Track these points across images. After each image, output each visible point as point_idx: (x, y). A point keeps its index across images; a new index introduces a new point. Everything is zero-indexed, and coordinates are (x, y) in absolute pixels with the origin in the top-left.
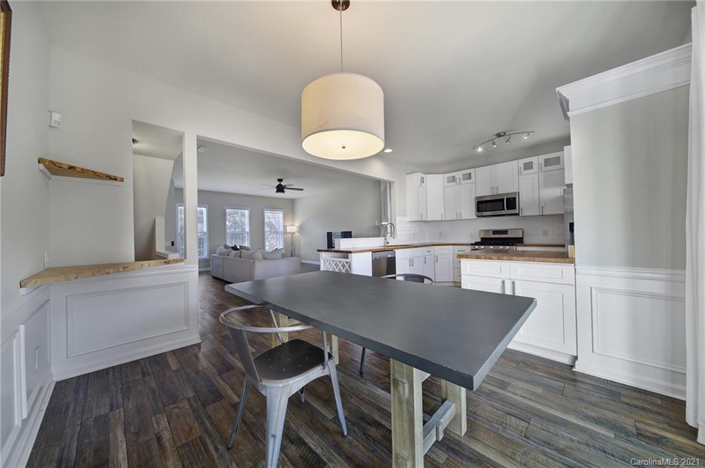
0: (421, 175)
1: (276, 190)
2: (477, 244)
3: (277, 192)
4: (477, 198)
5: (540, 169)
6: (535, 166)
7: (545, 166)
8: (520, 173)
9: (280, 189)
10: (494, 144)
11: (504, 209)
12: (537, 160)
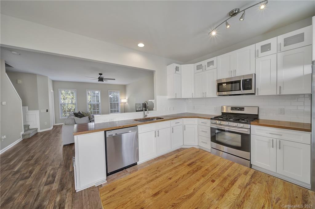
0: (175, 65)
1: (98, 80)
2: (216, 118)
3: (99, 81)
4: (217, 80)
5: (279, 50)
6: (274, 47)
7: (285, 46)
8: (256, 55)
9: (101, 79)
10: (227, 24)
11: (240, 90)
12: (275, 41)
